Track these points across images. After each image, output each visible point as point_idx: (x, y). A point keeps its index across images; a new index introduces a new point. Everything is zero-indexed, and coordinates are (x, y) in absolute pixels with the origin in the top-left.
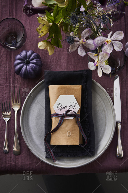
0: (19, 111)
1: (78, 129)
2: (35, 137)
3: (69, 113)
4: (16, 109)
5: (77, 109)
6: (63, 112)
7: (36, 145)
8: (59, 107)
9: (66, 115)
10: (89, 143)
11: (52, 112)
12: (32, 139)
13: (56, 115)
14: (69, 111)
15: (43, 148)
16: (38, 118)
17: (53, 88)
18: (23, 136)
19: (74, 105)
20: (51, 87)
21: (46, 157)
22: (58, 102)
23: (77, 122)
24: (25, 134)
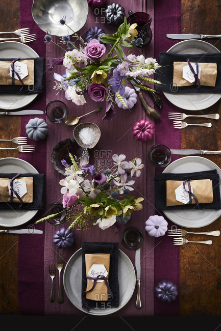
0: (62, 271)
1: (107, 289)
2: (74, 291)
3: (100, 277)
4: (60, 270)
5: (106, 274)
6: (95, 276)
7: (75, 297)
8: (93, 273)
9: (98, 278)
10: (115, 298)
11: (87, 276)
12: (72, 293)
13: (91, 278)
14: (99, 276)
15: (80, 300)
16: (77, 276)
17: (88, 257)
18: (66, 291)
19: (103, 272)
20: (87, 255)
21: (83, 307)
22: (91, 270)
23: (106, 283)
24: (66, 289)
